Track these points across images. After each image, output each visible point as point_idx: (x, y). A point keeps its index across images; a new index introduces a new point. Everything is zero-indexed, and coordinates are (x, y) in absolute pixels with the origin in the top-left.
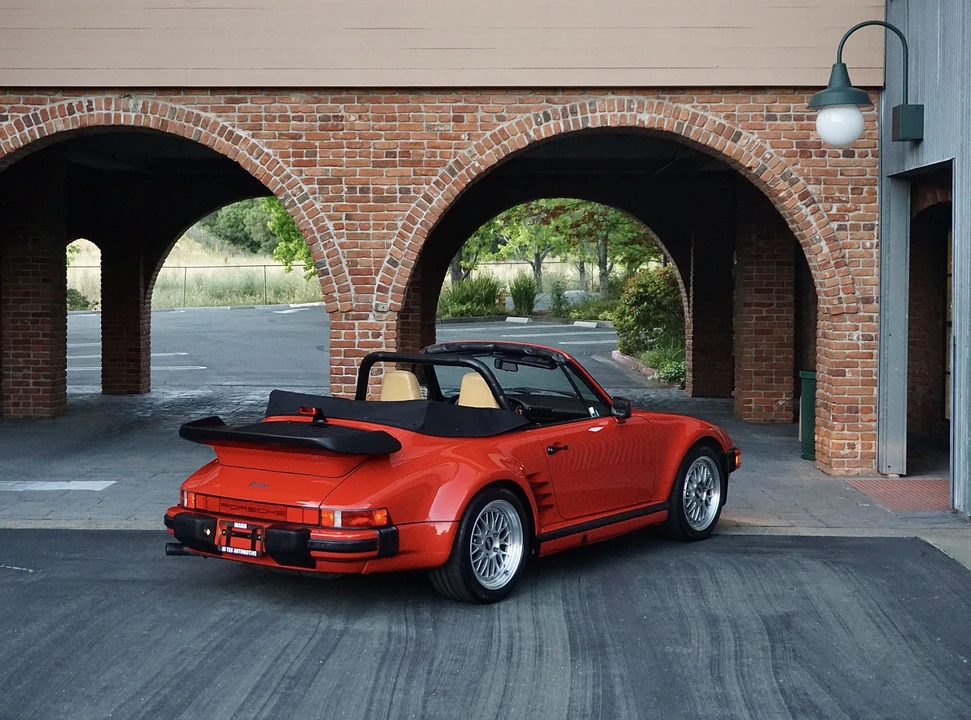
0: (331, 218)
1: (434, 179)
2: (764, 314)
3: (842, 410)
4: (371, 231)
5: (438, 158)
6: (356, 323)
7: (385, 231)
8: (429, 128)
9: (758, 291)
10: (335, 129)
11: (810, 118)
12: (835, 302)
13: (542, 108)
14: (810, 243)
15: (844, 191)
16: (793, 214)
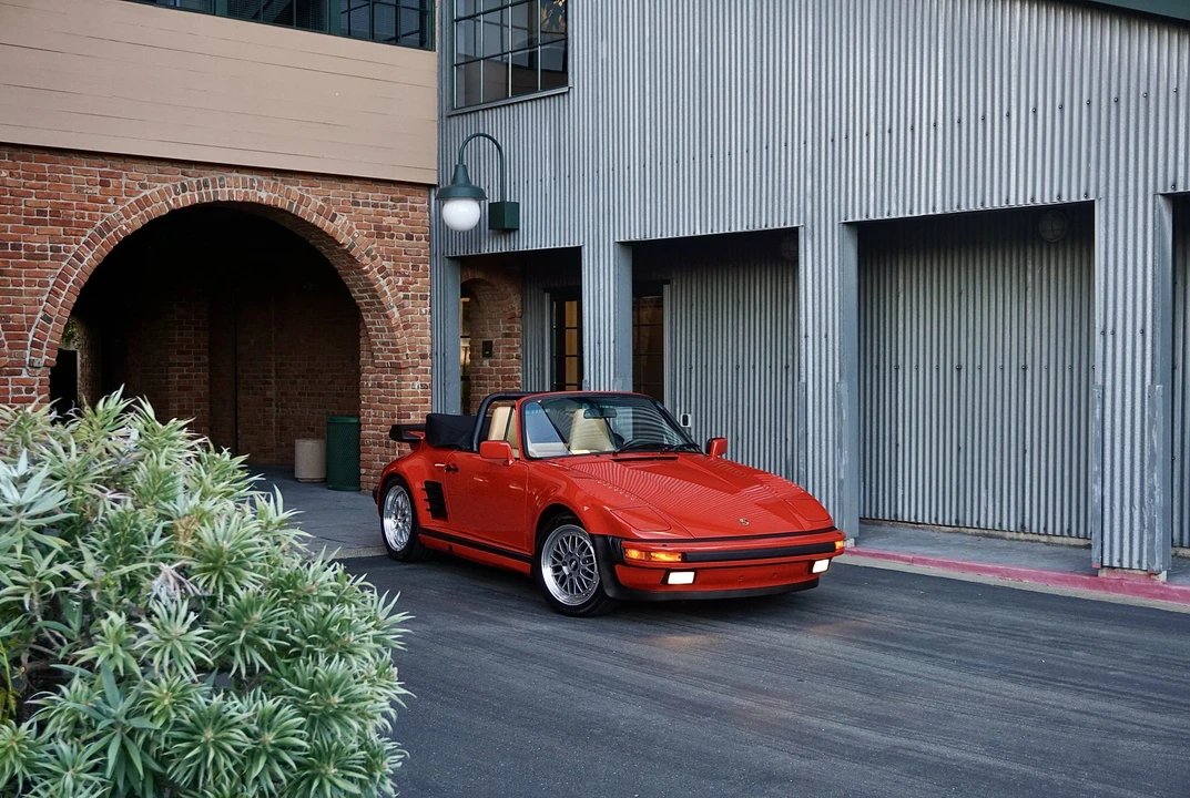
1: (83, 239)
2: (185, 373)
4: (23, 288)
5: (86, 220)
6: (10, 378)
7: (37, 288)
8: (77, 190)
9: (179, 353)
11: (382, 206)
12: (405, 358)
13: (178, 180)
14: (384, 310)
15: (406, 267)
16: (373, 285)
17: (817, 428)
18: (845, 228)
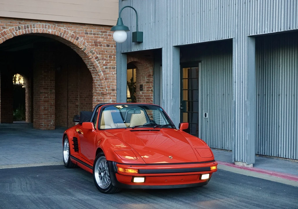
2: (46, 96)
9: (44, 89)
11: (97, 34)
12: (105, 90)
13: (18, 25)
14: (97, 73)
15: (107, 57)
16: (93, 63)
17: (239, 119)
18: (249, 38)
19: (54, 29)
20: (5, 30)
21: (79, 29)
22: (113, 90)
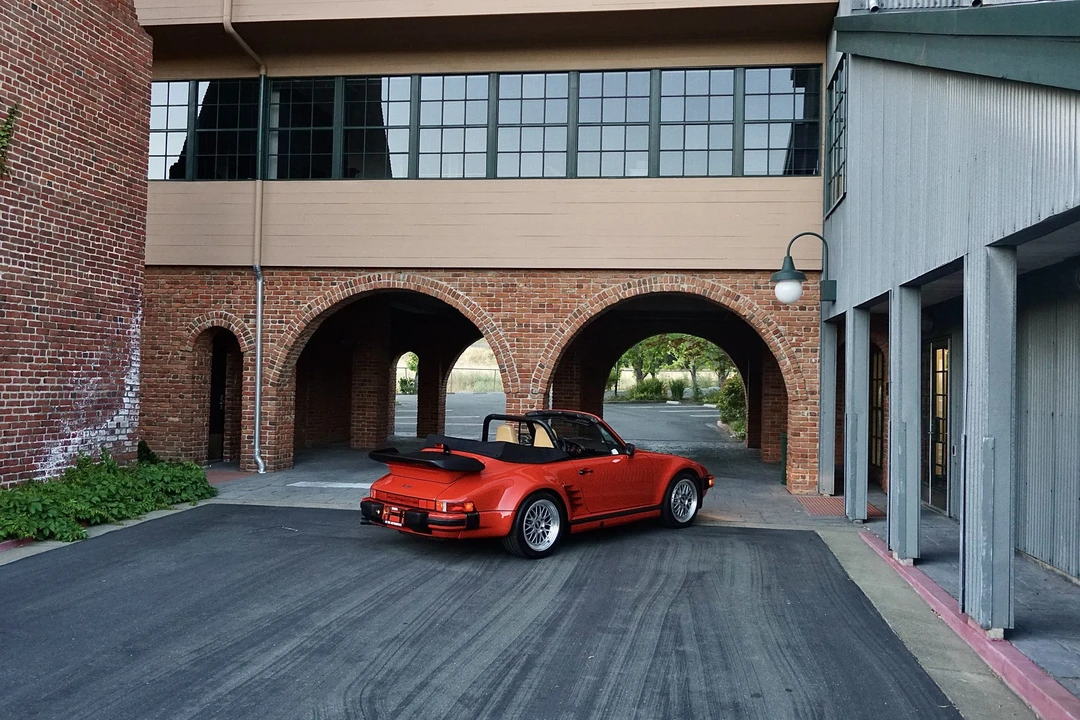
0: (508, 341)
1: (566, 320)
3: (798, 456)
4: (530, 349)
5: (568, 308)
6: (521, 400)
7: (538, 349)
8: (563, 291)
10: (511, 291)
12: (795, 394)
13: (627, 281)
14: (779, 359)
15: (799, 330)
16: (769, 343)
18: (904, 290)
19: (693, 283)
20: (605, 290)
21: (739, 281)
22: (813, 393)
